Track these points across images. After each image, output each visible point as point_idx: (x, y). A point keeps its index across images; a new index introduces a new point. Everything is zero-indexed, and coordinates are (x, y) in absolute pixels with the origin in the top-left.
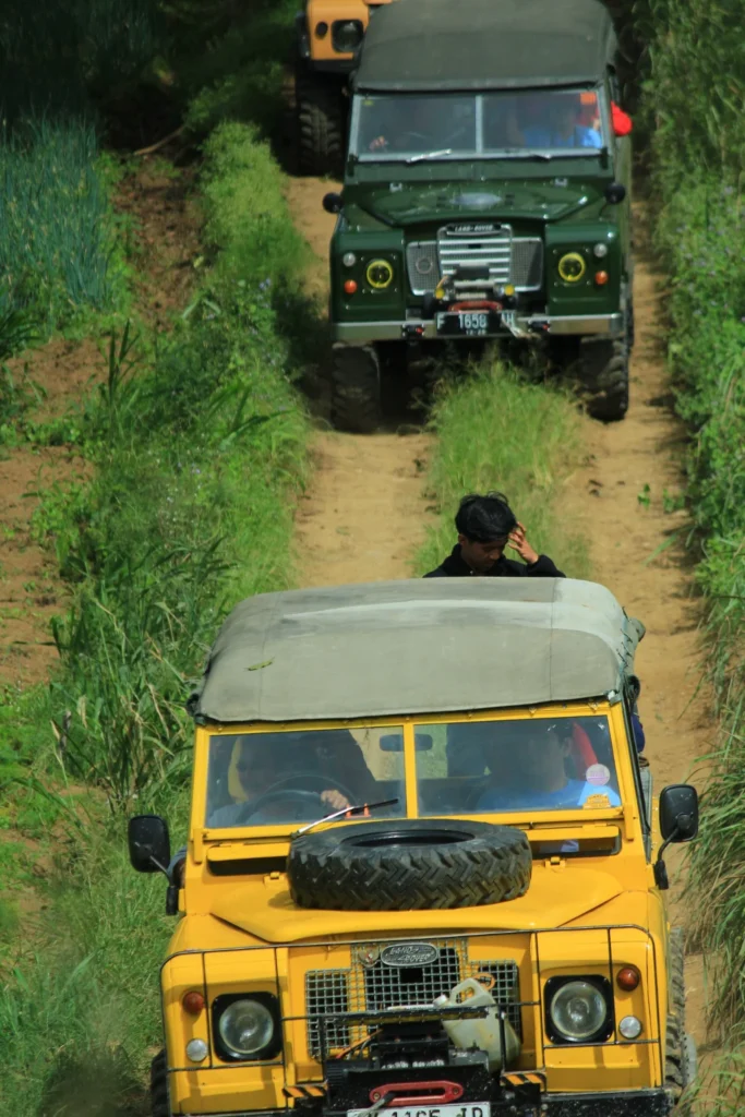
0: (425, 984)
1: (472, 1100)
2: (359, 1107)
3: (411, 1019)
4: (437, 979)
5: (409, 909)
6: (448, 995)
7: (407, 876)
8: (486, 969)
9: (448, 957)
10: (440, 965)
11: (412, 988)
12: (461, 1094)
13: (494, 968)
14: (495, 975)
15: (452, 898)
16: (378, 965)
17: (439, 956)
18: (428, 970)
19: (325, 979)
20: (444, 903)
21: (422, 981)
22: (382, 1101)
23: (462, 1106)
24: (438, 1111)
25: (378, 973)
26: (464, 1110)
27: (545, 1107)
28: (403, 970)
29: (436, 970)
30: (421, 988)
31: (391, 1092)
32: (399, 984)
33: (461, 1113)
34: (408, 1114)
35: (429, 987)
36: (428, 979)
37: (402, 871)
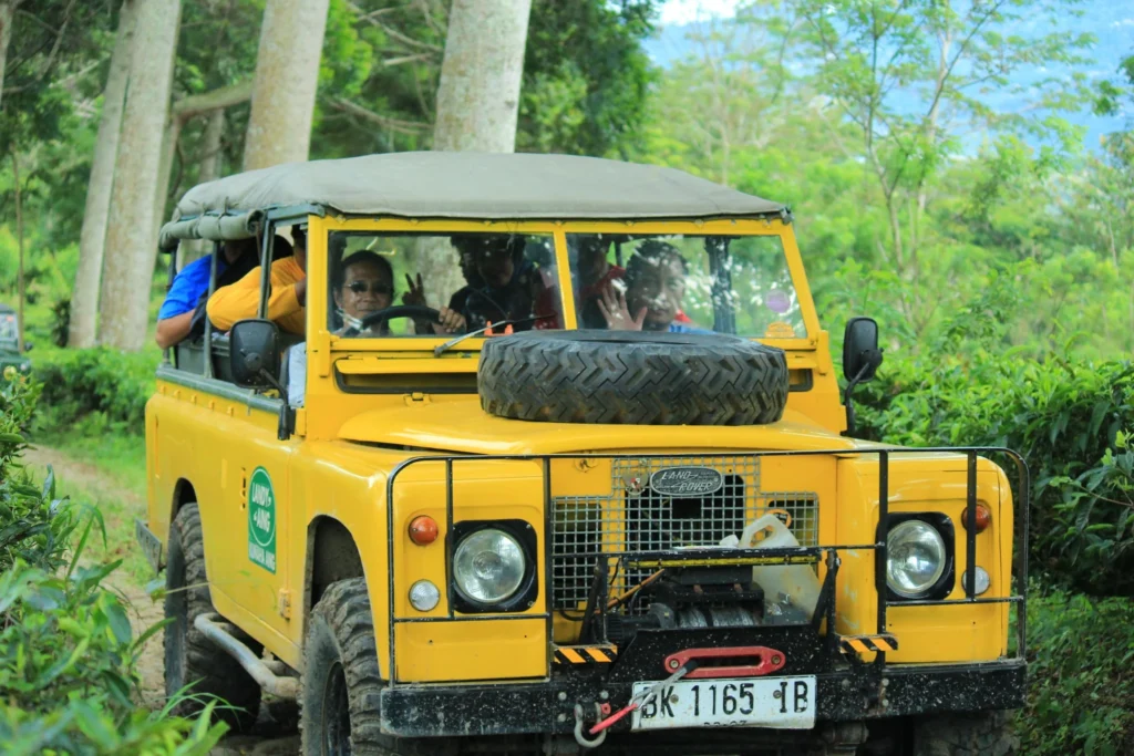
0: (702, 520)
1: (794, 673)
2: (647, 679)
3: (722, 562)
4: (718, 514)
5: (679, 423)
6: (739, 535)
7: (681, 380)
8: (780, 504)
9: (734, 486)
10: (723, 497)
11: (687, 525)
12: (783, 662)
13: (790, 503)
14: (791, 512)
15: (730, 412)
16: (646, 493)
17: (722, 484)
18: (708, 503)
19: (576, 510)
20: (721, 417)
21: (699, 517)
22: (683, 671)
23: (782, 679)
24: (751, 685)
25: (645, 504)
26: (784, 685)
27: (885, 682)
28: (676, 502)
29: (718, 502)
30: (697, 525)
31: (692, 659)
32: (671, 520)
33: (780, 689)
34: (713, 688)
35: (707, 525)
36: (708, 514)
37: (674, 373)
